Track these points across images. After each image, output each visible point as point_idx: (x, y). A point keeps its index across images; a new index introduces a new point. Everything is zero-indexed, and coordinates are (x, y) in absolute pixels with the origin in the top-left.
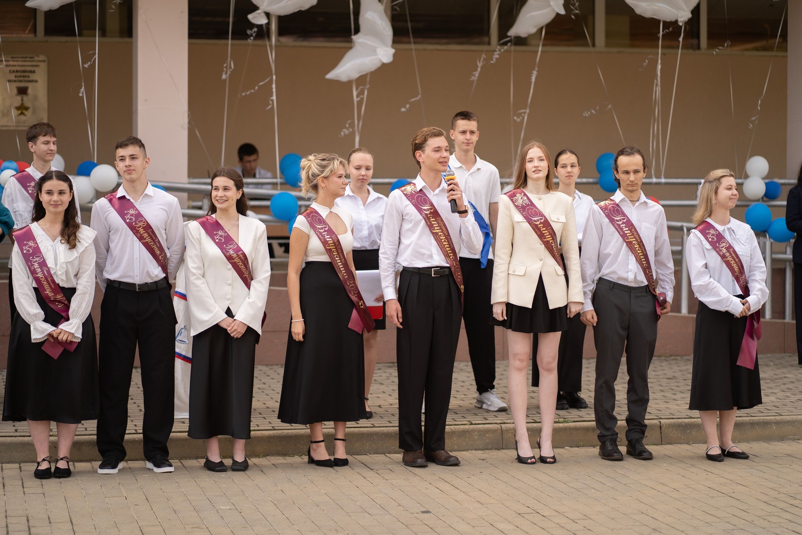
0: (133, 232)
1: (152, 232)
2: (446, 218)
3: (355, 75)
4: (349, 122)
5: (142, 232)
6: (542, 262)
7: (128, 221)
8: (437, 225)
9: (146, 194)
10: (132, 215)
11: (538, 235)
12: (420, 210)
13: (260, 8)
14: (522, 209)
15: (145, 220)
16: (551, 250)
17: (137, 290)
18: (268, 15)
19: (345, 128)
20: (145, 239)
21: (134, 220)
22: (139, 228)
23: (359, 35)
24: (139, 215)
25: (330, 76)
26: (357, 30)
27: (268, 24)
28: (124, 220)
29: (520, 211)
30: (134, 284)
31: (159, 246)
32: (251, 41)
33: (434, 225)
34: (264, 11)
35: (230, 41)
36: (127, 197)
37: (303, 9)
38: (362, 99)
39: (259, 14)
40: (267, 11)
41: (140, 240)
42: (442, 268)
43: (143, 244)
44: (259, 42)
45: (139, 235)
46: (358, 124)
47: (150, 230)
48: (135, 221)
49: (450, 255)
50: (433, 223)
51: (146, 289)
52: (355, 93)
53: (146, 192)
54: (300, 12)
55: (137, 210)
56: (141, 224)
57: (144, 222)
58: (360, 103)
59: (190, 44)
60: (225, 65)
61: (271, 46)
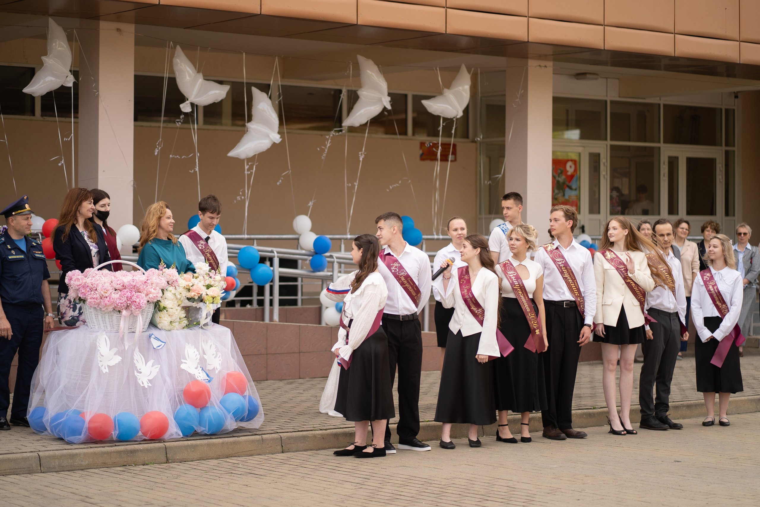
0: (397, 279)
1: (410, 280)
2: (573, 267)
3: (251, 154)
4: (241, 190)
5: (403, 280)
6: (624, 296)
7: (393, 271)
8: (567, 272)
9: (405, 252)
10: (396, 267)
11: (623, 278)
12: (555, 261)
13: (189, 99)
14: (611, 261)
15: (406, 271)
16: (631, 288)
17: (401, 320)
18: (192, 104)
19: (239, 195)
20: (405, 285)
21: (397, 270)
22: (401, 276)
23: (252, 122)
24: (401, 267)
25: (231, 154)
26: (250, 119)
27: (193, 112)
28: (391, 270)
29: (610, 263)
30: (399, 316)
31: (416, 289)
32: (178, 125)
33: (565, 272)
34: (191, 102)
35: (162, 125)
36: (392, 253)
37: (216, 102)
38: (252, 173)
39: (187, 104)
40: (193, 102)
41: (401, 285)
42: (571, 301)
43: (404, 288)
44: (186, 126)
45: (401, 282)
46: (248, 193)
47: (409, 279)
48: (398, 272)
49: (575, 293)
50: (564, 270)
51: (407, 319)
52: (246, 167)
53: (405, 250)
54: (214, 103)
55: (399, 263)
56: (403, 274)
57: (405, 272)
58: (249, 176)
59: (135, 126)
60: (157, 143)
61: (194, 129)
